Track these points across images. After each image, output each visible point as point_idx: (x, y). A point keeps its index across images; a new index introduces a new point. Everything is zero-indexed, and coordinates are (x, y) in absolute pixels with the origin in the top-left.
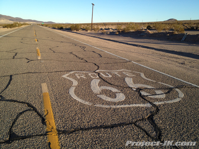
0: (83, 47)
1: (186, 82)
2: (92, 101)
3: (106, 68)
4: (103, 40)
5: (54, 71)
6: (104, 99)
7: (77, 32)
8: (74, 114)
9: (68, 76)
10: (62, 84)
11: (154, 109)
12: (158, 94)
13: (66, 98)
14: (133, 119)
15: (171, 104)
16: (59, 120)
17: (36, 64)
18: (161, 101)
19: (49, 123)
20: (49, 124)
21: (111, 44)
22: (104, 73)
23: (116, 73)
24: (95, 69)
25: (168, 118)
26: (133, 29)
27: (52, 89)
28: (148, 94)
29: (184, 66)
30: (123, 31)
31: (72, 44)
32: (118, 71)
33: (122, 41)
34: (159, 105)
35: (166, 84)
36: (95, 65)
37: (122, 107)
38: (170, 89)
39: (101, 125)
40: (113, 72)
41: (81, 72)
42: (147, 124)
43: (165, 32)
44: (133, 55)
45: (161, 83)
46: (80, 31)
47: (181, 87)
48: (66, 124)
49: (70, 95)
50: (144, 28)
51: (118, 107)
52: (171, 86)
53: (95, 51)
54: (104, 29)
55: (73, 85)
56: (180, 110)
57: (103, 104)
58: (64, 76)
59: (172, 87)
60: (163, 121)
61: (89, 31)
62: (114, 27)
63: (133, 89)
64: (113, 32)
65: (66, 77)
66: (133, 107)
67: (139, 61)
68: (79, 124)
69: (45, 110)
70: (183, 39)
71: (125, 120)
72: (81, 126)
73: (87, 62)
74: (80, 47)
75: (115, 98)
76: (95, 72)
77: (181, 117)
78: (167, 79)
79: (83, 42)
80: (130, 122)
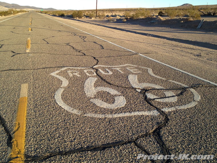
0: (83, 37)
1: (203, 79)
2: (82, 108)
3: (106, 63)
4: (108, 28)
5: (41, 67)
6: (98, 106)
7: (80, 19)
8: (54, 129)
9: (57, 74)
10: (48, 85)
11: (162, 119)
12: (168, 97)
13: (50, 104)
14: (133, 134)
15: (185, 111)
16: (31, 139)
17: (21, 58)
18: (172, 106)
19: (17, 143)
20: (16, 145)
21: (116, 33)
22: (104, 69)
23: (118, 69)
24: (94, 64)
25: (181, 132)
26: (142, 16)
27: (34, 91)
28: (155, 97)
29: (200, 59)
30: (132, 18)
31: (70, 33)
32: (121, 66)
33: (130, 29)
34: (169, 112)
35: (178, 83)
36: (93, 59)
37: (121, 116)
38: (183, 89)
39: (89, 146)
40: (115, 68)
41: (75, 68)
42: (151, 142)
43: (179, 19)
44: (142, 45)
45: (173, 81)
46: (84, 19)
47: (197, 86)
48: (40, 145)
49: (55, 100)
50: (155, 14)
51: (116, 116)
52: (184, 85)
53: (96, 41)
54: (110, 16)
55: (62, 86)
56: (196, 119)
57: (96, 112)
58: (53, 74)
59: (186, 86)
60: (173, 137)
61: (93, 19)
62: (121, 14)
63: (137, 90)
64: (120, 19)
65: (56, 76)
66: (135, 116)
67: (147, 53)
68: (58, 145)
69: (16, 123)
70: (199, 27)
71: (122, 136)
72: (60, 148)
73: (85, 55)
74: (80, 37)
75: (113, 103)
76: (93, 68)
77: (197, 129)
78: (180, 76)
79: (84, 31)
80: (128, 140)
